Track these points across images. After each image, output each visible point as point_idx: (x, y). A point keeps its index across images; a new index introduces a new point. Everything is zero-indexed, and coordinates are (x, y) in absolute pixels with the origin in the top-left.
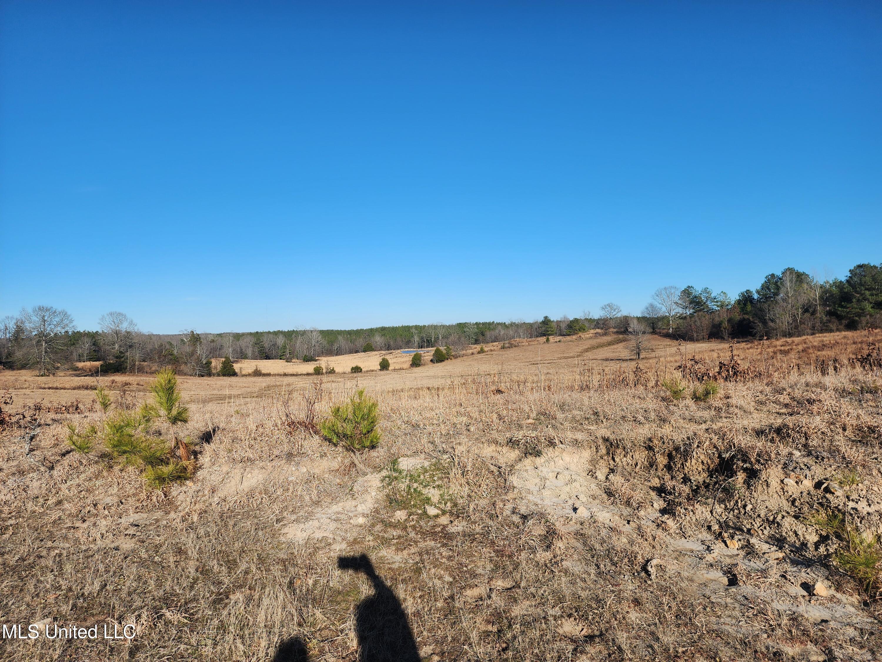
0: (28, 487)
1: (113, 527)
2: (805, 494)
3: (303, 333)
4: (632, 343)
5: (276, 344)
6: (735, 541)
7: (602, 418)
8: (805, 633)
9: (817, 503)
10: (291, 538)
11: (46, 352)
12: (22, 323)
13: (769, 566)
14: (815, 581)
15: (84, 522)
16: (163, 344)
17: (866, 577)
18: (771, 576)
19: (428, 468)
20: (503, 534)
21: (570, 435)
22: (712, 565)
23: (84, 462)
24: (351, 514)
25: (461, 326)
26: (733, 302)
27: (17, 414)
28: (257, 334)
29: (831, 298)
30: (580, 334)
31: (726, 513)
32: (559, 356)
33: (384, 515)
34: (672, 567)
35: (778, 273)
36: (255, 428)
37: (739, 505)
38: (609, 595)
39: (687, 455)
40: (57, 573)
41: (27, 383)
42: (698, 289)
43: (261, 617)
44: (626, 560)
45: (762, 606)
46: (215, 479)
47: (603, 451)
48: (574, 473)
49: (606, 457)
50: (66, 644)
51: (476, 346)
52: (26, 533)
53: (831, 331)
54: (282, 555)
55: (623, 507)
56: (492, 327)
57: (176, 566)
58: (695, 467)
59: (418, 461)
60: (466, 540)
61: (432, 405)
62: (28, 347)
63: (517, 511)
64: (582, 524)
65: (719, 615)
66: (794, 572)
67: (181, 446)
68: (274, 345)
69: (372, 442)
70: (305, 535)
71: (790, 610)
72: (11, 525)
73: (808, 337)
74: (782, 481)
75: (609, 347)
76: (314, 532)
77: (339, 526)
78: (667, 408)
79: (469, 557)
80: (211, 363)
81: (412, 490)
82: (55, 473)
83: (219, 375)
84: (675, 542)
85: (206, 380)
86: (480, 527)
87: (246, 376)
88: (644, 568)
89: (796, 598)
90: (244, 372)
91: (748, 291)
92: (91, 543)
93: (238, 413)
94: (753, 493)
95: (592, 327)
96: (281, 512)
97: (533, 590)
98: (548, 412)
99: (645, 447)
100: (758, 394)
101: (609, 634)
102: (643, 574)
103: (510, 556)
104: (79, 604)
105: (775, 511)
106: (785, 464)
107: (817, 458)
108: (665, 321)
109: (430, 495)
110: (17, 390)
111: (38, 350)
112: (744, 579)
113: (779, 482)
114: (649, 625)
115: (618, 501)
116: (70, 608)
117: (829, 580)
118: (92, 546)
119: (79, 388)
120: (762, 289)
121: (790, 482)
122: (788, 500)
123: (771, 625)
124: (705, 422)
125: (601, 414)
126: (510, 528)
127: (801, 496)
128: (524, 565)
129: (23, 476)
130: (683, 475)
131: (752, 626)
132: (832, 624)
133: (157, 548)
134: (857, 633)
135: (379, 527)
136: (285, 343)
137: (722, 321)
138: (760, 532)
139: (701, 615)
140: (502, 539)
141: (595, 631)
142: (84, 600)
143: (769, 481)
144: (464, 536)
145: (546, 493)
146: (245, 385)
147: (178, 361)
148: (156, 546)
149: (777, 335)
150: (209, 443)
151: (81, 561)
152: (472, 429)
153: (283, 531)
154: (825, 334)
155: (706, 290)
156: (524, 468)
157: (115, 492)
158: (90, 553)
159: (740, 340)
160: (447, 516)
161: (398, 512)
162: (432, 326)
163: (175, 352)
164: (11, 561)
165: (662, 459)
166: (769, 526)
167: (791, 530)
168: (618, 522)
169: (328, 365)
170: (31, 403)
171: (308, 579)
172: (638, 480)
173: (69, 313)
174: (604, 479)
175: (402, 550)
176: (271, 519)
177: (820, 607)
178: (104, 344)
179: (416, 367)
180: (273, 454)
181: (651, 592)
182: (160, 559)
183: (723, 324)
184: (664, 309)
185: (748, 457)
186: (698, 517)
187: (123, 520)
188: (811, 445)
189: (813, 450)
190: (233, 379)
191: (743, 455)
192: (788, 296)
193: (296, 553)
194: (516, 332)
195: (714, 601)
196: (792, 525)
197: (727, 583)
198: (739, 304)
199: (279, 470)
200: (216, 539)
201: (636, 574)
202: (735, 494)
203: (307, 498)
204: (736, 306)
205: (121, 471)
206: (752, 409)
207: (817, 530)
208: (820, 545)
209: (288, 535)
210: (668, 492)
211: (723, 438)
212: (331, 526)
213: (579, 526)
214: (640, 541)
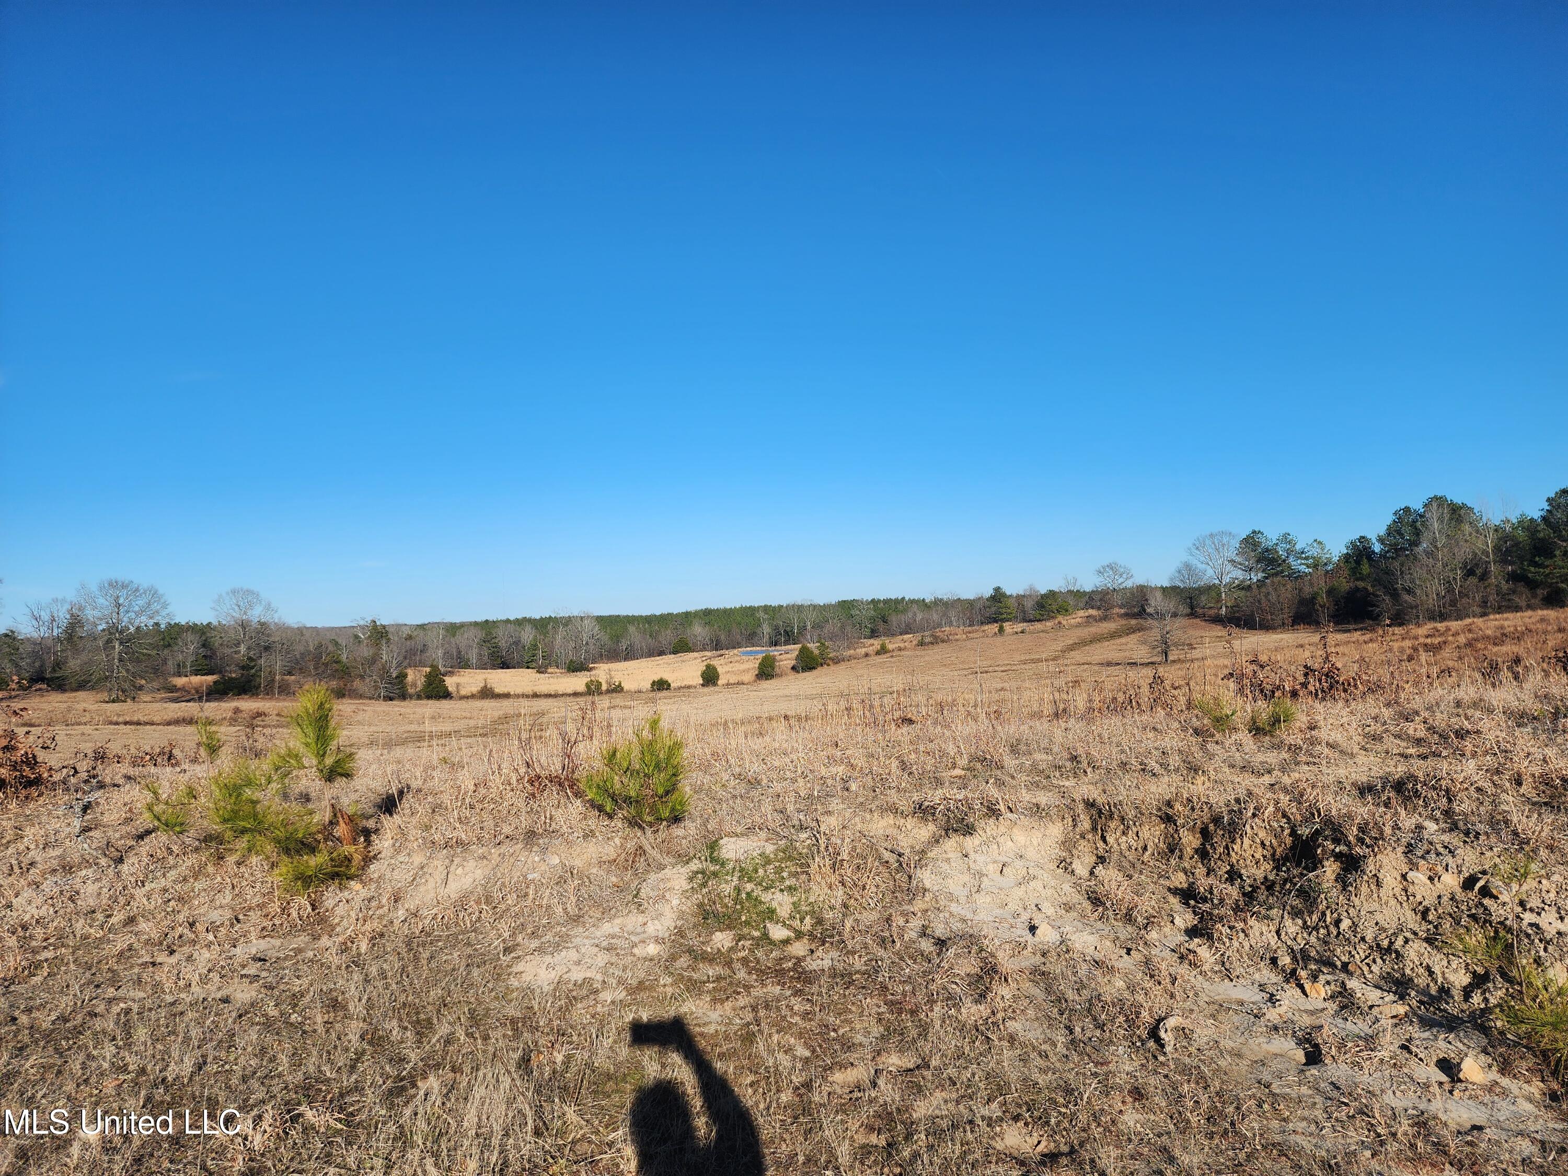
0: (78, 893)
1: (221, 963)
2: (1445, 899)
3: (567, 621)
4: (1155, 634)
5: (519, 641)
6: (1319, 985)
7: (1084, 765)
8: (1440, 1148)
9: (1468, 916)
10: (528, 980)
11: (120, 660)
12: (79, 610)
13: (1381, 1029)
14: (1463, 1056)
15: (171, 954)
16: (323, 643)
17: (1555, 1049)
18: (1382, 1046)
19: (772, 856)
20: (902, 973)
21: (1026, 797)
22: (1276, 1028)
23: (175, 848)
24: (634, 939)
25: (846, 606)
26: (1335, 559)
27: (63, 767)
28: (487, 626)
29: (1514, 549)
30: (1060, 618)
31: (1305, 935)
32: (1023, 658)
33: (693, 939)
34: (1204, 1033)
35: (1417, 505)
36: (472, 788)
37: (1328, 919)
38: (1088, 1081)
39: (1235, 830)
40: (121, 1043)
41: (87, 714)
42: (1271, 535)
43: (470, 1120)
44: (1122, 1019)
45: (1364, 1101)
46: (401, 877)
47: (1086, 824)
48: (1032, 864)
49: (1090, 836)
50: (132, 1165)
51: (872, 641)
52: (72, 974)
53: (1517, 609)
54: (512, 1011)
55: (1120, 924)
56: (900, 607)
57: (327, 1031)
58: (1251, 852)
59: (755, 844)
60: (837, 984)
61: (786, 745)
62: (89, 652)
63: (928, 931)
64: (1044, 955)
65: (1286, 1116)
66: (1424, 1039)
67: (341, 819)
68: (517, 643)
69: (673, 809)
70: (553, 975)
71: (1415, 1108)
72: (46, 960)
73: (1475, 620)
74: (1404, 877)
75: (1112, 642)
76: (570, 970)
77: (614, 959)
78: (1203, 747)
79: (840, 1014)
80: (406, 676)
81: (744, 896)
82: (125, 868)
83: (419, 697)
84: (1211, 988)
85: (397, 707)
86: (863, 960)
87: (467, 697)
88: (1154, 1034)
89: (1427, 1086)
90: (463, 692)
91: (1362, 539)
92: (180, 990)
93: (446, 762)
94: (1353, 898)
95: (1081, 605)
96: (513, 935)
97: (951, 1071)
98: (988, 757)
99: (1160, 817)
100: (1369, 722)
101: (1086, 1150)
102: (1151, 1044)
103: (913, 1012)
104: (157, 1098)
105: (1392, 931)
106: (1409, 845)
107: (1467, 834)
108: (1213, 594)
109: (774, 905)
110: (70, 727)
111: (107, 656)
112: (1334, 1051)
113: (1399, 878)
114: (1159, 1135)
115: (1110, 913)
116: (141, 1103)
117: (1487, 1054)
118: (183, 995)
119: (176, 722)
120: (1389, 535)
121: (1419, 877)
122: (1415, 910)
123: (1379, 1135)
124: (1269, 772)
125: (1083, 758)
126: (915, 961)
127: (1439, 902)
128: (937, 1027)
129: (71, 873)
130: (1228, 868)
131: (1345, 1137)
132: (1489, 1133)
133: (295, 998)
134: (1535, 1149)
135: (683, 961)
136: (535, 639)
137: (1317, 593)
138: (1365, 969)
139: (1252, 1117)
140: (900, 982)
141: (1061, 1145)
142: (166, 1090)
143: (1381, 876)
144: (834, 976)
145: (982, 900)
146: (464, 714)
147: (349, 674)
148: (294, 995)
149: (1418, 617)
150: (391, 815)
151: (162, 1021)
152: (854, 787)
153: (515, 969)
154: (1505, 615)
155: (1285, 538)
156: (944, 855)
157: (227, 901)
158: (180, 1008)
159: (1351, 627)
160: (805, 941)
161: (718, 933)
162: (793, 606)
163: (344, 658)
164: (44, 1021)
165: (1191, 838)
166: (1381, 958)
167: (1421, 964)
168: (1108, 950)
169: (611, 678)
170: (88, 748)
171: (555, 1054)
172: (1147, 876)
173: (161, 592)
174: (1087, 875)
175: (722, 1002)
176: (496, 948)
177: (1470, 1102)
178: (221, 645)
179: (766, 679)
180: (501, 834)
181: (1166, 1076)
182: (299, 1019)
183: (1319, 598)
184: (1210, 572)
185: (1342, 833)
186: (1253, 942)
187: (238, 951)
188: (1457, 811)
189: (1460, 820)
190: (445, 704)
191: (1334, 830)
192: (1436, 547)
193: (536, 1008)
194: (943, 615)
195: (1277, 1091)
196: (1422, 955)
197: (1304, 1061)
198: (1347, 562)
199: (512, 860)
200: (397, 983)
201: (1138, 1044)
202: (1319, 900)
203: (559, 910)
204: (1342, 565)
205: (239, 864)
206: (1356, 749)
207: (1467, 965)
208: (1473, 992)
209: (523, 975)
210: (1201, 898)
211: (1299, 799)
212: (600, 959)
213: (1038, 959)
214: (1147, 985)
